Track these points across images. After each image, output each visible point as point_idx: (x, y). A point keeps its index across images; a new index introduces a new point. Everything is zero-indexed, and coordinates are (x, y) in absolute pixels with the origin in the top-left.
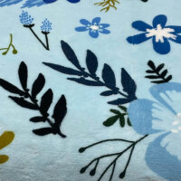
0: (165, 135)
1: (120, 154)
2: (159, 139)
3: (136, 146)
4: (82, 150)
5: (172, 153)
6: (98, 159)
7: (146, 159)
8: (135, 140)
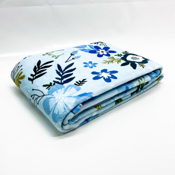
0: (54, 98)
1: (39, 97)
2: (50, 98)
3: (44, 96)
4: (33, 90)
5: (49, 104)
6: (35, 95)
7: (43, 102)
8: (45, 94)
